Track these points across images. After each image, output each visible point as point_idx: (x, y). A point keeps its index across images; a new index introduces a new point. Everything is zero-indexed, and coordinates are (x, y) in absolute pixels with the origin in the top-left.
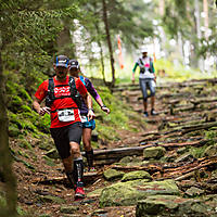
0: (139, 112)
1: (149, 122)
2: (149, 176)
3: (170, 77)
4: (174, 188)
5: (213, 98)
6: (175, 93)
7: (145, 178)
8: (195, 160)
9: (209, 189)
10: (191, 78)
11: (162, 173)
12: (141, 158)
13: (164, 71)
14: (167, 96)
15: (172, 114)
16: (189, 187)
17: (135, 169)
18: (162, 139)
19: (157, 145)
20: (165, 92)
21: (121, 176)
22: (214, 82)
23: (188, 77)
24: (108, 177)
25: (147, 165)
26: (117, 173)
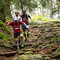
0: (32, 32)
1: (35, 35)
2: (33, 53)
3: (43, 21)
4: (41, 57)
5: (56, 28)
6: (44, 26)
7: (32, 53)
8: (48, 48)
9: (52, 57)
10: (50, 21)
11: (37, 52)
12: (31, 47)
13: (41, 19)
14: (41, 27)
15: (42, 33)
16: (46, 57)
17: (29, 51)
18: (38, 41)
19: (36, 43)
20: (41, 26)
21: (24, 53)
22: (57, 22)
23: (49, 21)
24: (20, 53)
25: (33, 49)
26: (23, 52)
